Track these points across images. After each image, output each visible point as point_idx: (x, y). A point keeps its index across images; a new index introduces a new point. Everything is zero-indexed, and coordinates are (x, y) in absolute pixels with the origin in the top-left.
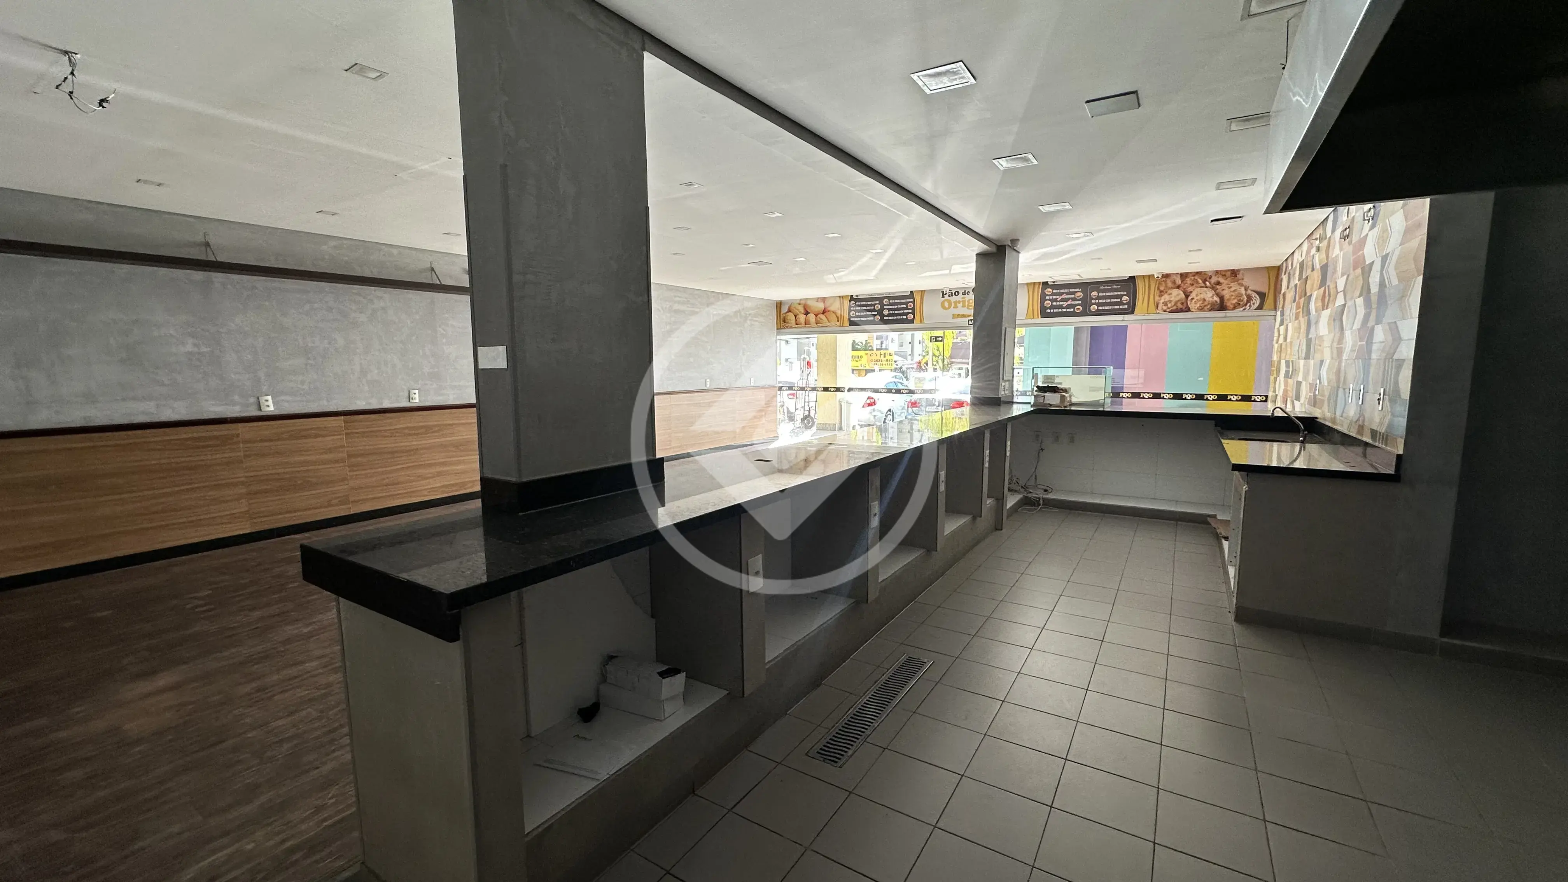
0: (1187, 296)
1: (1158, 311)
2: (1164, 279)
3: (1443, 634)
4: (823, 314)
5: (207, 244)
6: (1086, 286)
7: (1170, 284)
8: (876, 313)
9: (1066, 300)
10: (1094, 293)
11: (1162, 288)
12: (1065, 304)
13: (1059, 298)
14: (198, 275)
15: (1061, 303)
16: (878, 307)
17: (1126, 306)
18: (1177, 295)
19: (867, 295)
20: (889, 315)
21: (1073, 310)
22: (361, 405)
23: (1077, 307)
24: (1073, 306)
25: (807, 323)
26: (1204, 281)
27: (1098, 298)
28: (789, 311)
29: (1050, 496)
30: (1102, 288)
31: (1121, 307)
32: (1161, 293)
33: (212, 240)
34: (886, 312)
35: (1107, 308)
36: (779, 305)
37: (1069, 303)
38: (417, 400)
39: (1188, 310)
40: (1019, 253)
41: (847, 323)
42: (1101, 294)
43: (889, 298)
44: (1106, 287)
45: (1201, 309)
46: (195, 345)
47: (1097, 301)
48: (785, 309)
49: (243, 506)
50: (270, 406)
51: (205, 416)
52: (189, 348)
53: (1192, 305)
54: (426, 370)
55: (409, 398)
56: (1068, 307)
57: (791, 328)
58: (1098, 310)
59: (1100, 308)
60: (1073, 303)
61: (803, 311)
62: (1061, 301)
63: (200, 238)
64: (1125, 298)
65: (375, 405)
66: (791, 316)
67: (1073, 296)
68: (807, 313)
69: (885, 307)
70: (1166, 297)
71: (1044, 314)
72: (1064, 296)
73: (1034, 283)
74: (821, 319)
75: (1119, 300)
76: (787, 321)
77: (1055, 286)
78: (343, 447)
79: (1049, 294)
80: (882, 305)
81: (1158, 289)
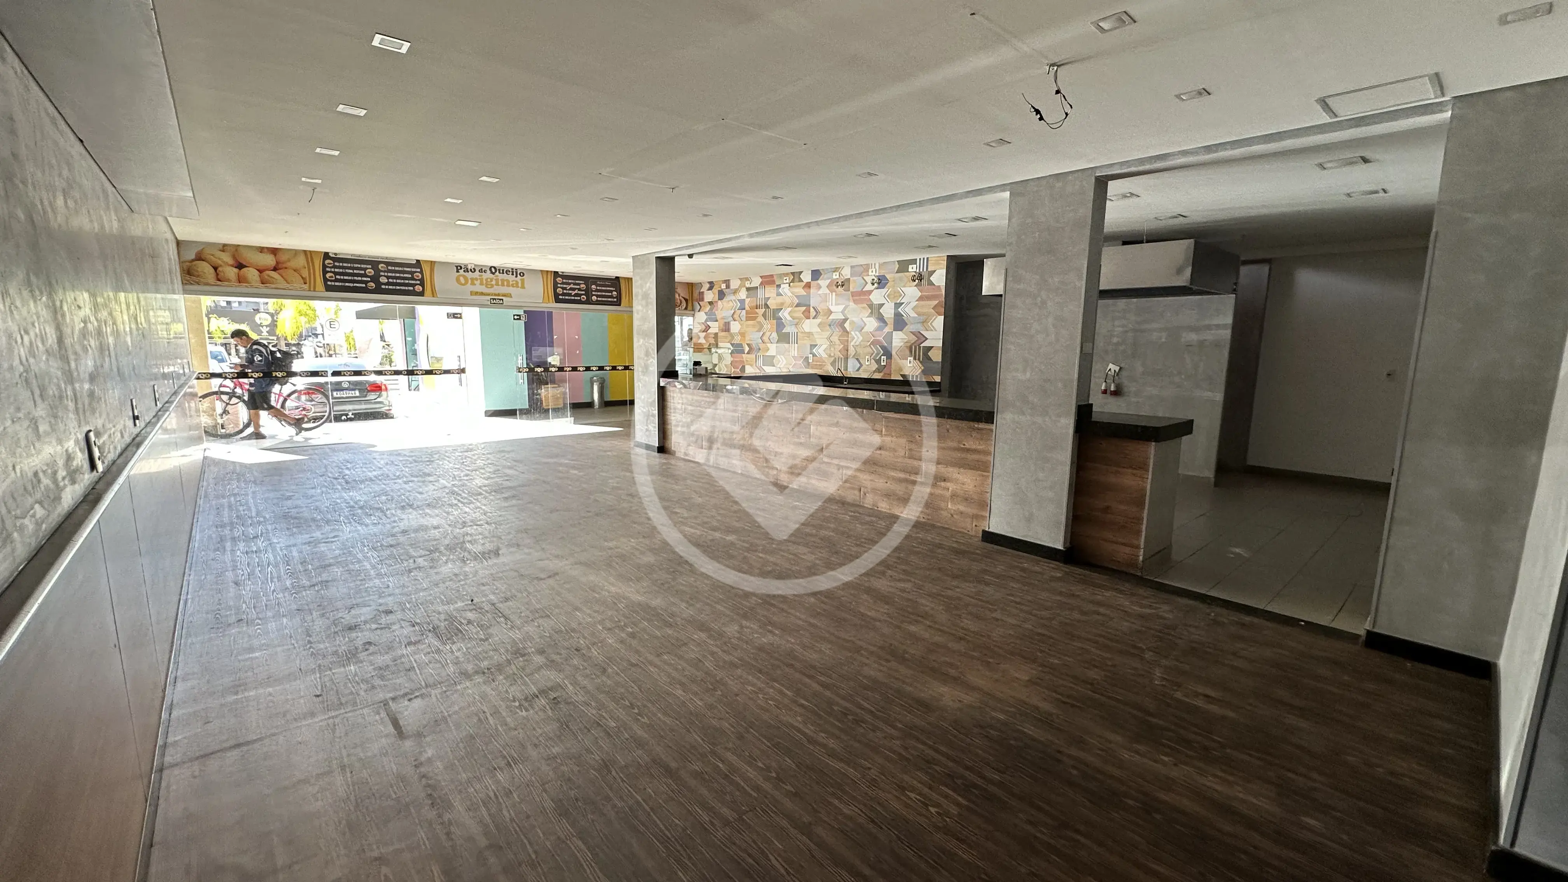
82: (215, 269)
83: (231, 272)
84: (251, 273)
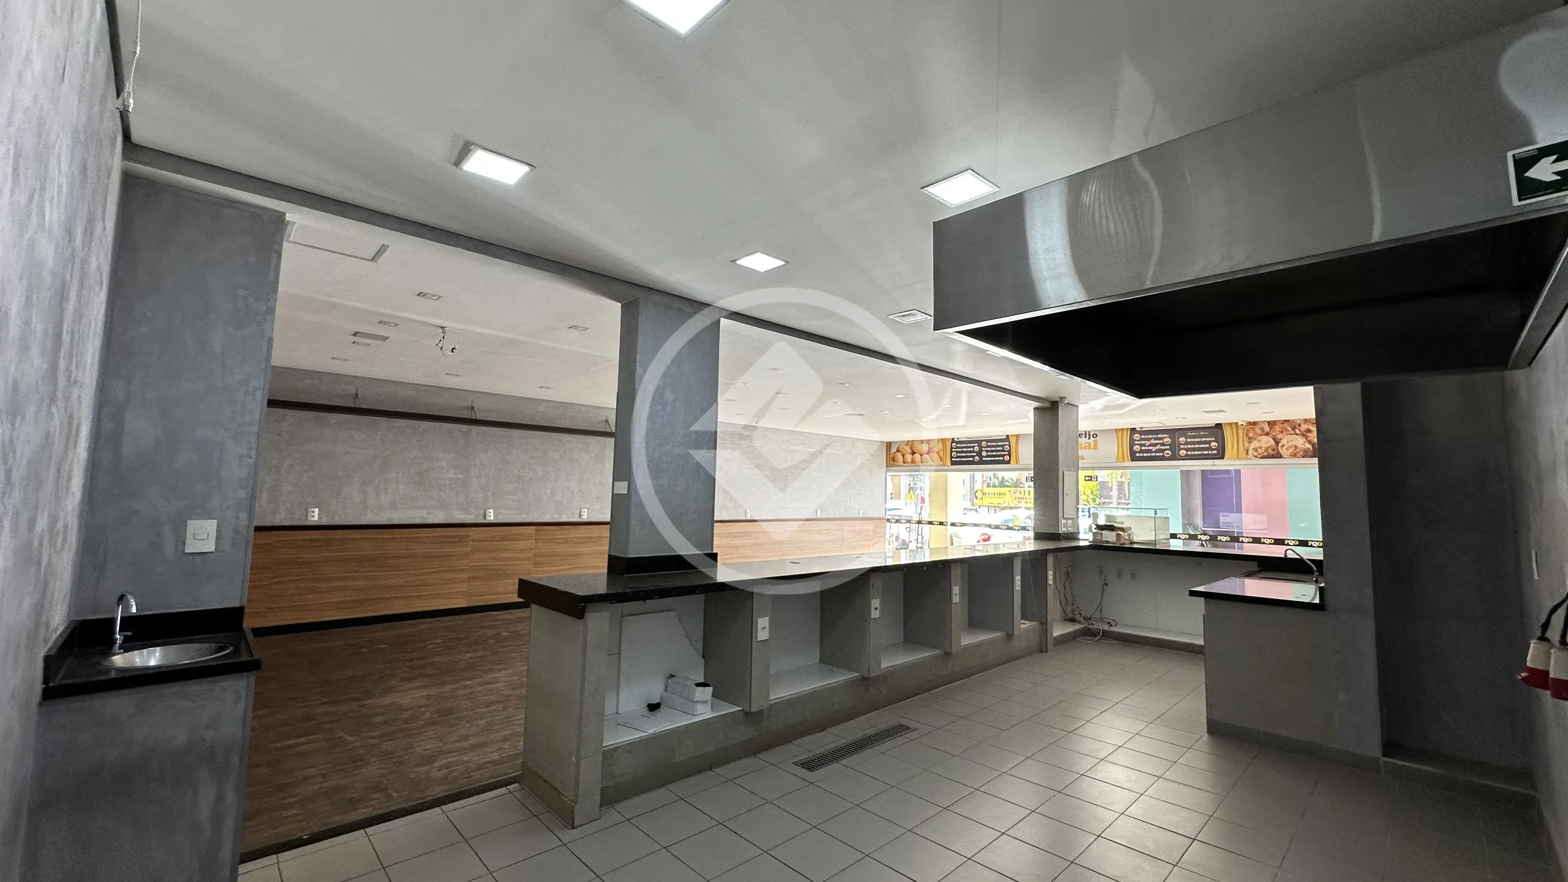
0: (1277, 443)
1: (1249, 457)
2: (1251, 426)
3: (1384, 755)
4: (928, 453)
5: (473, 408)
6: (1174, 432)
7: (1258, 431)
8: (975, 454)
9: (1156, 445)
10: (1182, 439)
11: (1251, 435)
12: (1154, 449)
13: (1148, 443)
14: (464, 427)
15: (1150, 448)
16: (977, 449)
17: (1215, 452)
18: (1266, 442)
19: (966, 438)
20: (988, 456)
21: (1162, 454)
22: (547, 519)
23: (1166, 452)
24: (1163, 451)
25: (913, 462)
26: (1294, 429)
27: (1186, 443)
28: (898, 451)
29: (1113, 629)
30: (1189, 434)
31: (1210, 452)
32: (1250, 440)
33: (476, 405)
34: (984, 454)
35: (1196, 453)
36: (889, 445)
37: (1158, 447)
38: (585, 517)
39: (1280, 456)
40: (1078, 406)
41: (949, 462)
42: (1189, 440)
43: (987, 441)
44: (1193, 434)
45: (1294, 455)
46: (455, 474)
47: (1186, 446)
48: (894, 450)
49: (464, 587)
50: (491, 517)
51: (454, 521)
52: (452, 475)
53: (1283, 452)
54: (594, 494)
55: (580, 516)
56: (1157, 451)
57: (899, 466)
58: (1187, 455)
59: (1189, 453)
60: (1162, 447)
61: (909, 451)
62: (1149, 446)
63: (469, 405)
64: (1214, 444)
65: (556, 519)
66: (899, 456)
67: (1161, 441)
68: (913, 453)
69: (983, 449)
70: (1255, 444)
71: (1134, 458)
72: (1153, 441)
73: (1123, 429)
74: (926, 459)
75: (1208, 446)
76: (895, 460)
77: (1142, 432)
78: (532, 549)
79: (1137, 439)
80: (981, 447)
81: (1247, 435)
82: (903, 456)
83: (909, 457)
84: (917, 456)
